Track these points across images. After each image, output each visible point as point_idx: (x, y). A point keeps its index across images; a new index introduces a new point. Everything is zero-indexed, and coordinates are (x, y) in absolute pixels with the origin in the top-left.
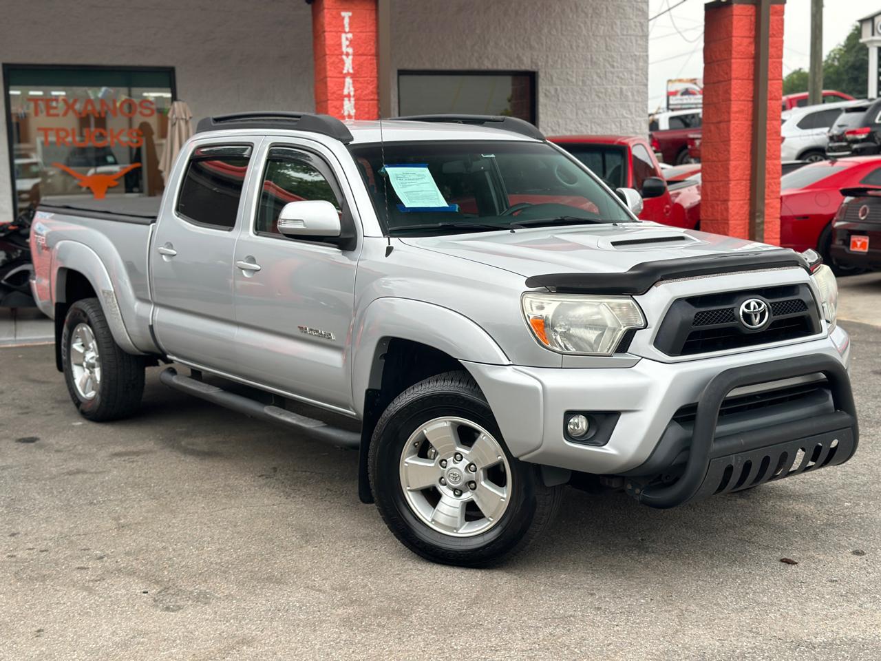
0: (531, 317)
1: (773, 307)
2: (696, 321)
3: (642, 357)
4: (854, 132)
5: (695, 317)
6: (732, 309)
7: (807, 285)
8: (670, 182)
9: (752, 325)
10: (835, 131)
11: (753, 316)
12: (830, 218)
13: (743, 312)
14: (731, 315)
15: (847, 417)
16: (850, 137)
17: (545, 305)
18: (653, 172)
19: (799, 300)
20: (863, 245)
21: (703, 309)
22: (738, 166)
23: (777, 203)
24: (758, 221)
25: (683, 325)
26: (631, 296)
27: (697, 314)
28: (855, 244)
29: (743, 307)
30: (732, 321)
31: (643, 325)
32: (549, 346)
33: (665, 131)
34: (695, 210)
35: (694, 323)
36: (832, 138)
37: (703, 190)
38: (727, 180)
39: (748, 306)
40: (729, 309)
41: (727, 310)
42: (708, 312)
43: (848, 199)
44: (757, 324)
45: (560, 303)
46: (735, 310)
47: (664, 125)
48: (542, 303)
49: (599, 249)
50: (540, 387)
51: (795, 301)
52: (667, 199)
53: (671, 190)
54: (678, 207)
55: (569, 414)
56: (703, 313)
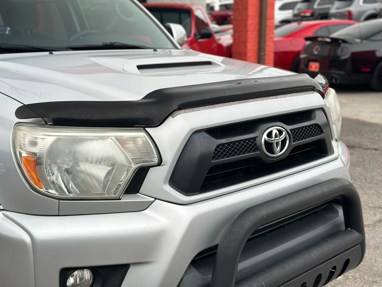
0: (24, 154)
1: (293, 133)
2: (216, 154)
3: (156, 199)
4: (304, 12)
5: (216, 150)
6: (254, 139)
7: (322, 109)
8: (216, 32)
9: (274, 154)
10: (296, 12)
11: (275, 145)
12: (298, 53)
13: (265, 141)
14: (253, 144)
15: (356, 234)
16: (303, 14)
17: (39, 141)
18: (207, 25)
19: (316, 125)
20: (316, 67)
21: (223, 141)
22: (252, 23)
23: (272, 44)
24: (262, 53)
25: (203, 159)
26: (144, 128)
27: (218, 147)
28: (311, 67)
29: (265, 136)
30: (254, 151)
31: (157, 162)
32: (43, 190)
33: (217, 12)
34: (229, 48)
35: (214, 157)
36: (295, 15)
37: (234, 36)
38: (246, 31)
39: (270, 135)
40: (251, 138)
41: (249, 140)
42: (229, 144)
43: (308, 43)
44: (279, 152)
45: (56, 138)
46: (257, 139)
47: (217, 8)
48: (36, 138)
49: (123, 72)
50: (27, 239)
51: (312, 125)
52: (214, 41)
53: (217, 37)
54: (220, 46)
55: (66, 273)
56: (223, 145)
